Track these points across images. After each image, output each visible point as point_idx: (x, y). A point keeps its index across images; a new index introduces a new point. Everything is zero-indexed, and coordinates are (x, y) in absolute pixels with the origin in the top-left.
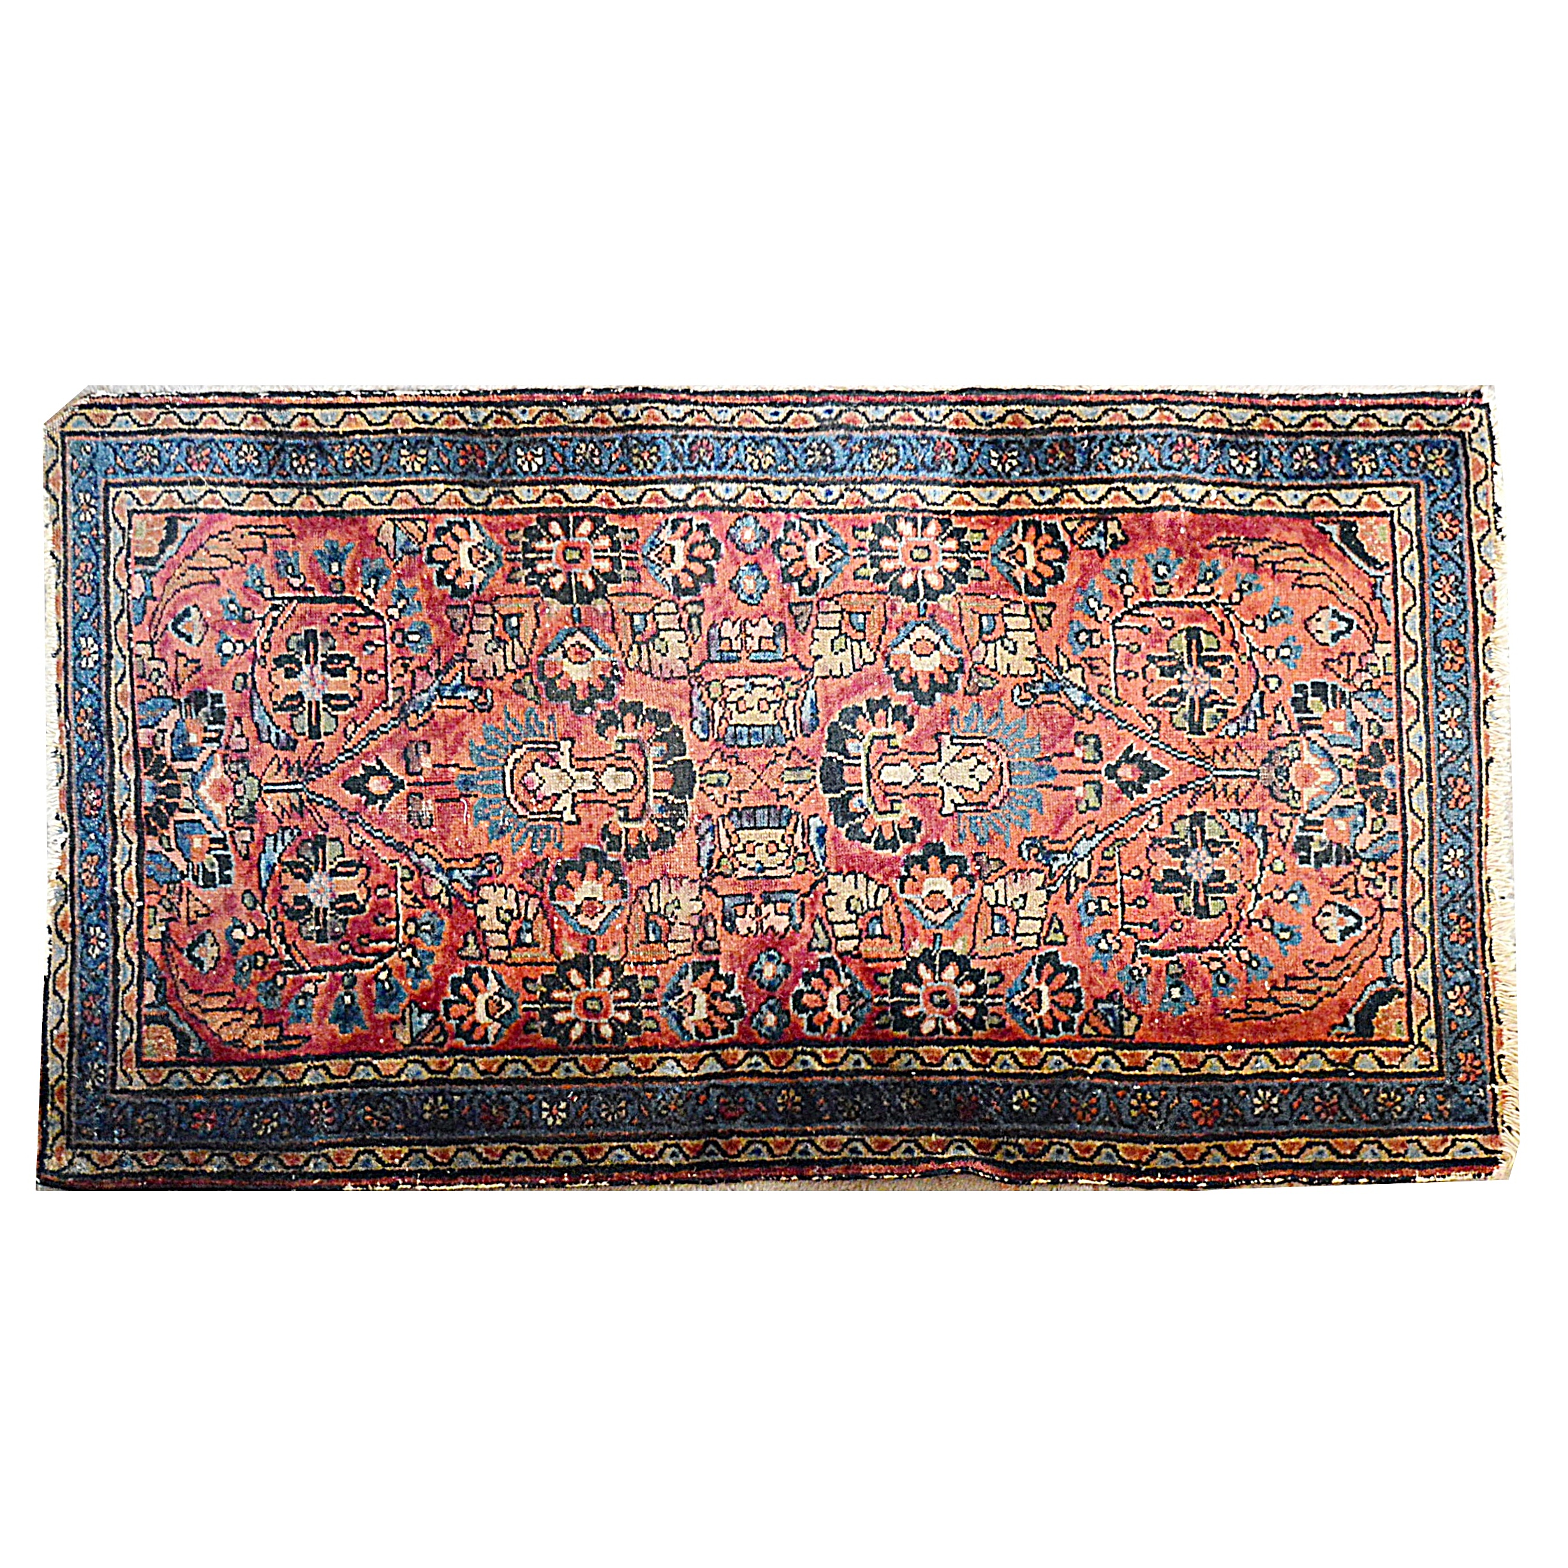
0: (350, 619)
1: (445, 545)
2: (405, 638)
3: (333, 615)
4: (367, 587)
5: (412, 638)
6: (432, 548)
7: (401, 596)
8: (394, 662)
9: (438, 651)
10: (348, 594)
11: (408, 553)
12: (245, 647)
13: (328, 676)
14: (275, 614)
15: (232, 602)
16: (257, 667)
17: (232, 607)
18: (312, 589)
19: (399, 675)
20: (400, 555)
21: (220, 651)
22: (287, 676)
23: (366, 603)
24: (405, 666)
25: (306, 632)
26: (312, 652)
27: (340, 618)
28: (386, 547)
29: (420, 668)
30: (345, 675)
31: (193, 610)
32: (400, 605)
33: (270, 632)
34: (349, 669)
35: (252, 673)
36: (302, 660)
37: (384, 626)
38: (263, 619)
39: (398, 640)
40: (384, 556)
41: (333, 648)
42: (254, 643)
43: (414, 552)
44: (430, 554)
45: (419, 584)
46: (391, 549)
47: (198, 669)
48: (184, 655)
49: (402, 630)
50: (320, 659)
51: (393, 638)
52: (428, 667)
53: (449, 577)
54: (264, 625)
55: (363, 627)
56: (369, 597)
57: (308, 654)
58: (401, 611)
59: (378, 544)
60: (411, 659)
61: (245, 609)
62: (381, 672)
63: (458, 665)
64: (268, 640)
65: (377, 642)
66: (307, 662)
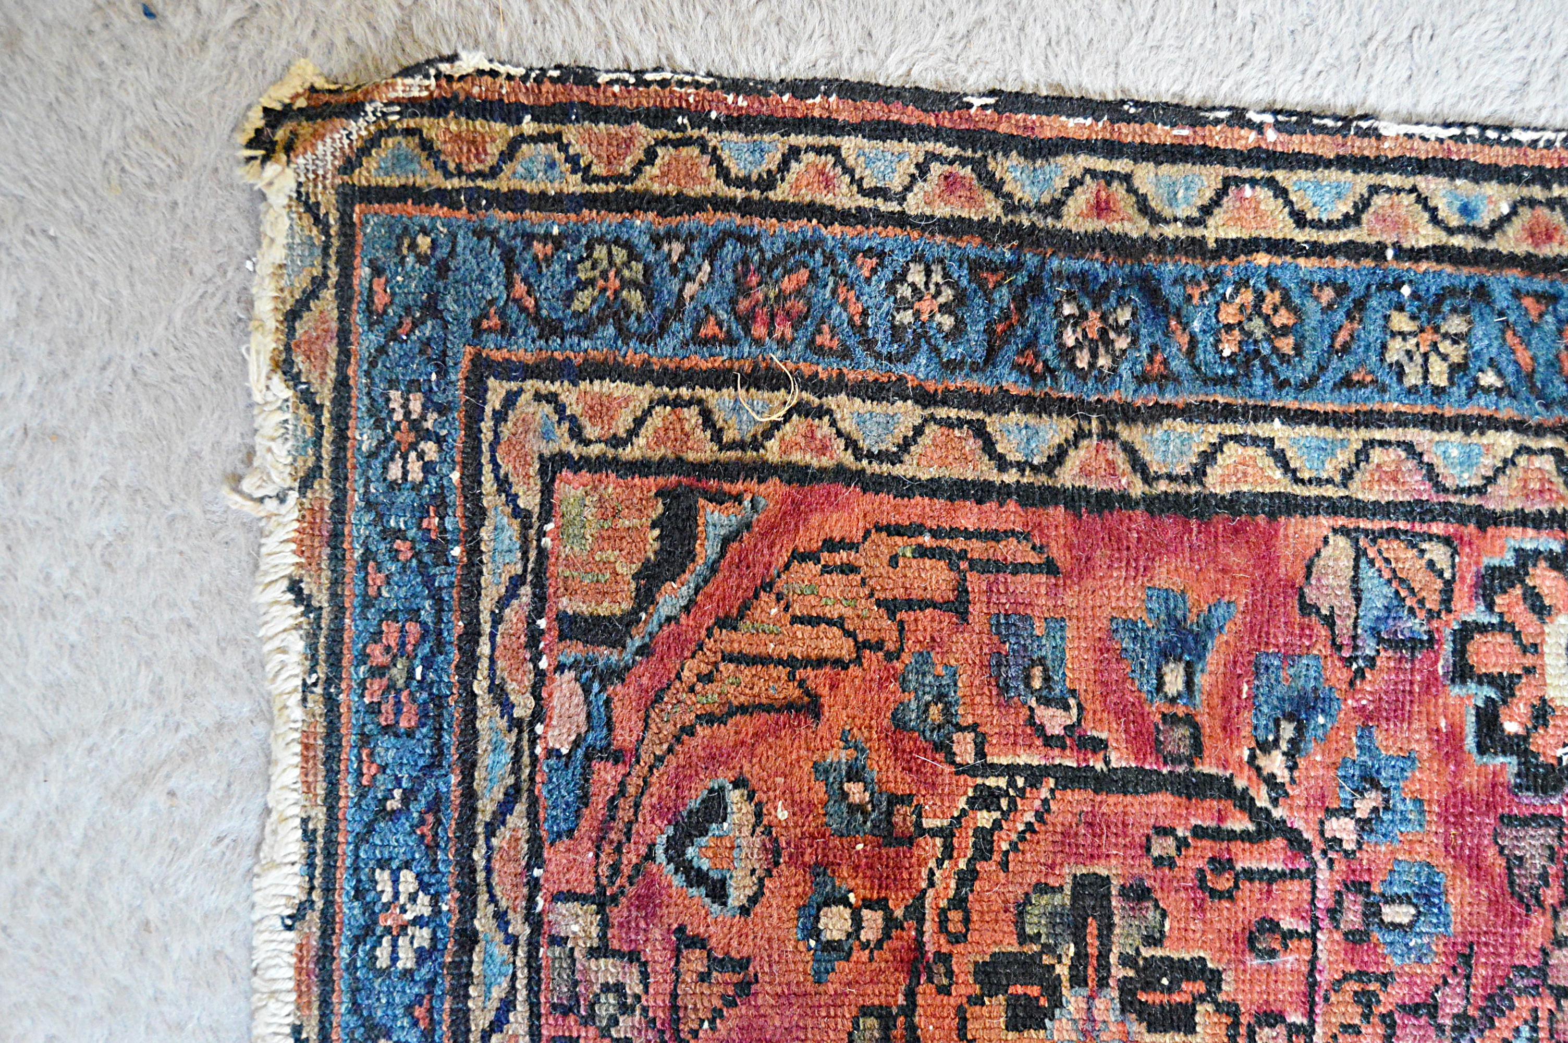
0: (1208, 848)
1: (1503, 626)
2: (1372, 912)
3: (1165, 832)
4: (1265, 747)
5: (1390, 913)
6: (1465, 633)
7: (1370, 780)
8: (1336, 986)
9: (1467, 959)
10: (1207, 768)
11: (1395, 644)
12: (891, 923)
13: (1136, 1028)
14: (985, 819)
15: (854, 774)
16: (925, 993)
17: (856, 792)
18: (1099, 745)
19: (1346, 1028)
20: (1369, 647)
21: (815, 932)
22: (1012, 1026)
23: (1263, 801)
24: (1366, 1000)
25: (1079, 883)
26: (1093, 946)
27: (1182, 844)
28: (1330, 622)
29: (1413, 1010)
30: (1190, 1029)
31: (734, 796)
32: (1363, 808)
33: (967, 878)
34: (1204, 1012)
35: (910, 1009)
36: (1062, 970)
37: (1312, 871)
38: (946, 834)
39: (1352, 917)
40: (1322, 648)
41: (1153, 940)
42: (916, 911)
43: (1414, 643)
44: (1460, 652)
45: (1422, 747)
46: (1343, 626)
47: (745, 988)
48: (698, 942)
49: (1362, 888)
50: (1118, 972)
51: (1334, 913)
52: (1433, 1009)
53: (1511, 727)
54: (948, 852)
55: (1249, 875)
56: (1271, 781)
57: (1081, 956)
58: (1364, 825)
59: (1306, 608)
60: (1385, 980)
61: (895, 800)
62: (1296, 1018)
63: (1523, 1004)
64: (959, 902)
65: (1287, 923)
66: (1078, 980)
